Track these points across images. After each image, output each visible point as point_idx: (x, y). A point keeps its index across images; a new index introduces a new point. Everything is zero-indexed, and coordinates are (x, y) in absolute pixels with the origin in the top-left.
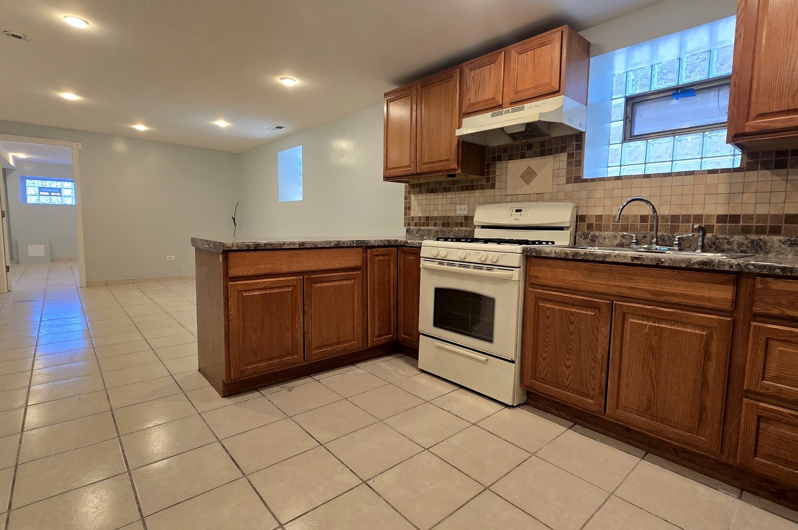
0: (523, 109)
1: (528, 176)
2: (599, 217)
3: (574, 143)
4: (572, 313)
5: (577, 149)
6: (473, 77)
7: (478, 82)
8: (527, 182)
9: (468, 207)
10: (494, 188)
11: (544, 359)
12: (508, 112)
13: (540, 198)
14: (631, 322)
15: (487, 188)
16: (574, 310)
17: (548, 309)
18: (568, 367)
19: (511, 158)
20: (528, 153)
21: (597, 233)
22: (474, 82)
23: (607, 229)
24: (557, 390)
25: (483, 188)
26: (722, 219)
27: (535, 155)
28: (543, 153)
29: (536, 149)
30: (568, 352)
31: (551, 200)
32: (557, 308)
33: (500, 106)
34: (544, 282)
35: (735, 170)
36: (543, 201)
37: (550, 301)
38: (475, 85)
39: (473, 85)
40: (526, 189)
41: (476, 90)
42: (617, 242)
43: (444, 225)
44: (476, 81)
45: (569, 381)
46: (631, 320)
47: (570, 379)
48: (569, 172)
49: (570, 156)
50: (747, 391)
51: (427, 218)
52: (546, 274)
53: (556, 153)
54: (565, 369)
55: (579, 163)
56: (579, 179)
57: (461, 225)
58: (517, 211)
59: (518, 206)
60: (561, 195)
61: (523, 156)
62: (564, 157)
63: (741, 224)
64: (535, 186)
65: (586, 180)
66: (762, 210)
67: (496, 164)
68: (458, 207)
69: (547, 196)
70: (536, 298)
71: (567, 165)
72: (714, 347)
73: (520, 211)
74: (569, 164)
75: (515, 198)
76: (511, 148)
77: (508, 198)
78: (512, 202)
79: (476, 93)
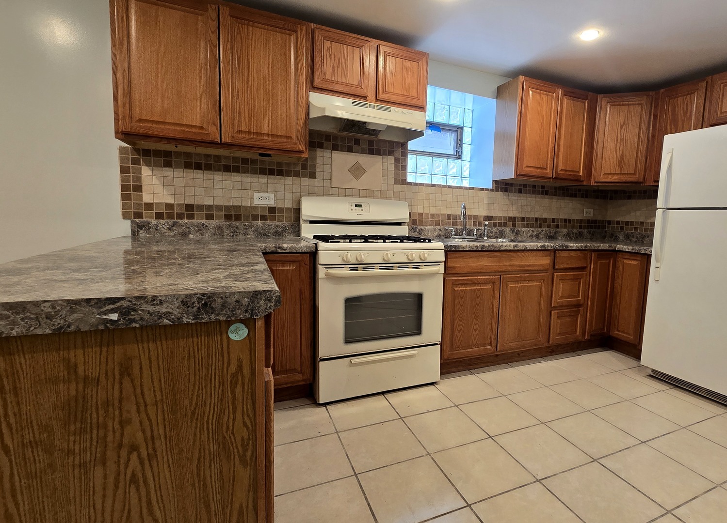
0: (389, 110)
1: (357, 172)
2: (420, 215)
3: (400, 150)
4: (478, 290)
5: (402, 156)
6: (328, 49)
8: (357, 178)
9: (275, 196)
10: (315, 177)
11: (459, 332)
12: (373, 107)
13: (370, 194)
14: (511, 287)
15: (304, 176)
16: (479, 288)
17: (462, 291)
18: (475, 330)
19: (335, 148)
20: (355, 147)
21: (422, 227)
22: (331, 55)
23: (426, 224)
24: (469, 350)
25: (297, 175)
26: (486, 218)
27: (363, 152)
28: (371, 152)
29: (364, 145)
30: (476, 319)
31: (380, 197)
32: (468, 288)
34: (458, 270)
35: (491, 190)
36: (374, 197)
37: (462, 285)
38: (332, 59)
39: (329, 59)
40: (355, 184)
41: (333, 67)
42: (436, 234)
43: (228, 217)
44: (333, 57)
45: (476, 340)
46: (510, 285)
47: (477, 338)
48: (396, 174)
49: (397, 160)
50: (554, 307)
51: (190, 207)
52: (459, 264)
53: (384, 155)
54: (474, 332)
55: (404, 168)
56: (404, 182)
57: (264, 218)
58: (356, 206)
59: (359, 201)
60: (390, 194)
61: (350, 150)
62: (391, 159)
63: (493, 221)
64: (364, 182)
65: (410, 184)
66: (501, 214)
67: (316, 151)
68: (257, 195)
69: (377, 193)
70: (453, 284)
71: (395, 168)
72: (543, 289)
73: (360, 206)
74: (396, 167)
75: (343, 193)
76: (336, 138)
77: (334, 191)
78: (338, 195)
79: (333, 70)
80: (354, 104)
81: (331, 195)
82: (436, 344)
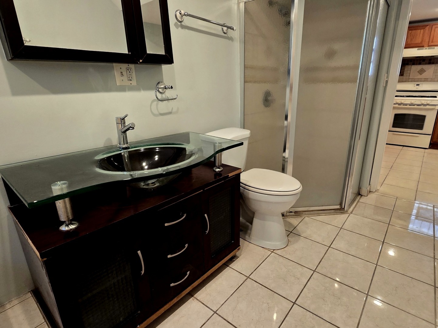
0: (434, 48)
1: (421, 72)
6: (410, 33)
7: (413, 36)
8: (421, 74)
10: (403, 76)
12: (426, 49)
13: (426, 80)
19: (413, 64)
20: (422, 62)
22: (411, 35)
27: (425, 64)
28: (429, 64)
31: (431, 81)
33: (423, 47)
36: (428, 81)
38: (411, 37)
39: (410, 37)
40: (420, 77)
41: (411, 39)
44: (412, 35)
53: (436, 64)
58: (417, 85)
59: (418, 83)
60: (436, 79)
61: (419, 64)
64: (424, 75)
67: (405, 66)
69: (429, 79)
73: (419, 85)
75: (413, 80)
77: (410, 80)
78: (411, 81)
79: (411, 40)
80: (418, 50)
81: (408, 82)
82: (430, 135)
